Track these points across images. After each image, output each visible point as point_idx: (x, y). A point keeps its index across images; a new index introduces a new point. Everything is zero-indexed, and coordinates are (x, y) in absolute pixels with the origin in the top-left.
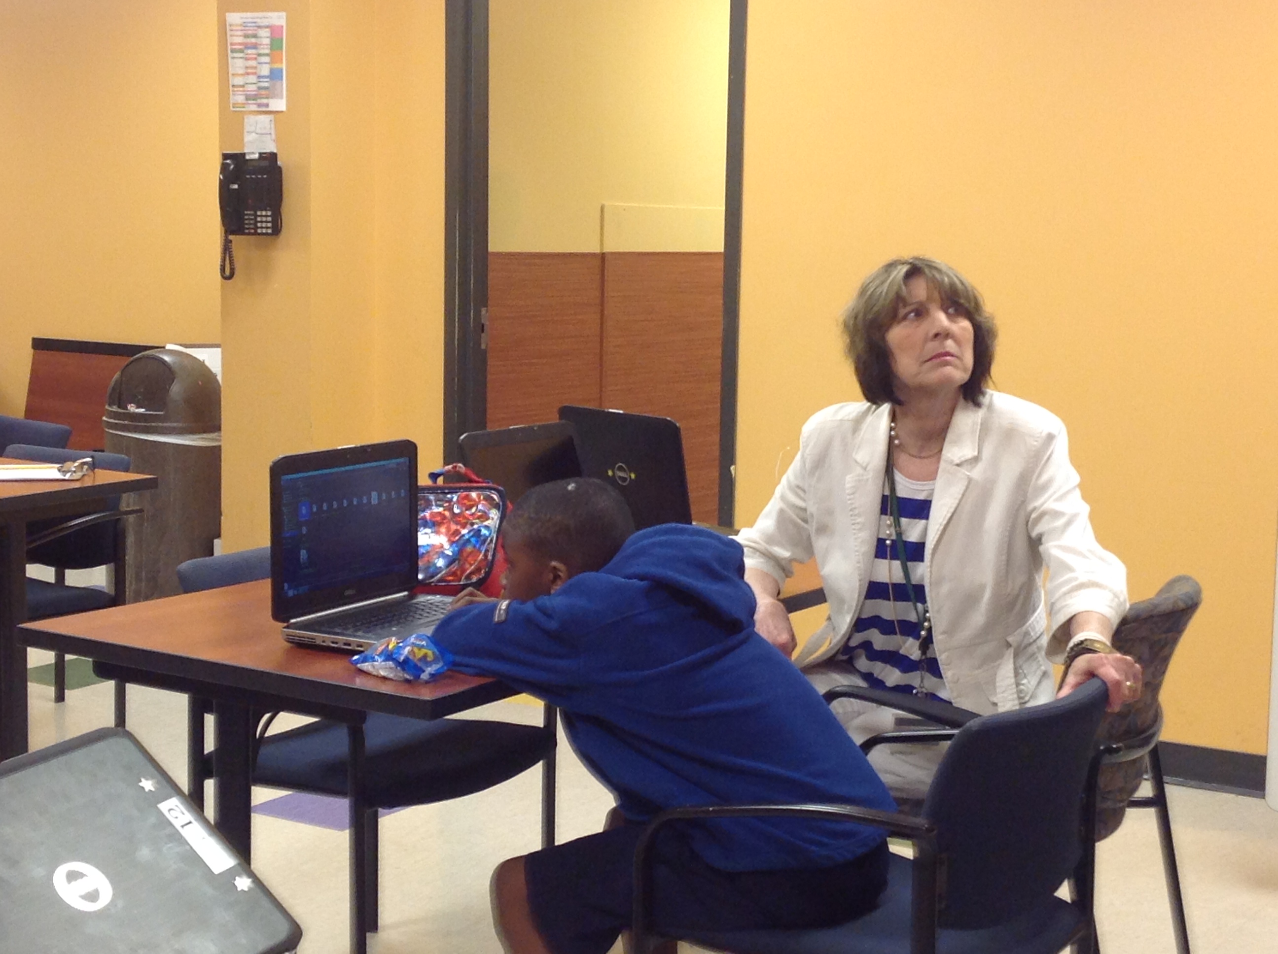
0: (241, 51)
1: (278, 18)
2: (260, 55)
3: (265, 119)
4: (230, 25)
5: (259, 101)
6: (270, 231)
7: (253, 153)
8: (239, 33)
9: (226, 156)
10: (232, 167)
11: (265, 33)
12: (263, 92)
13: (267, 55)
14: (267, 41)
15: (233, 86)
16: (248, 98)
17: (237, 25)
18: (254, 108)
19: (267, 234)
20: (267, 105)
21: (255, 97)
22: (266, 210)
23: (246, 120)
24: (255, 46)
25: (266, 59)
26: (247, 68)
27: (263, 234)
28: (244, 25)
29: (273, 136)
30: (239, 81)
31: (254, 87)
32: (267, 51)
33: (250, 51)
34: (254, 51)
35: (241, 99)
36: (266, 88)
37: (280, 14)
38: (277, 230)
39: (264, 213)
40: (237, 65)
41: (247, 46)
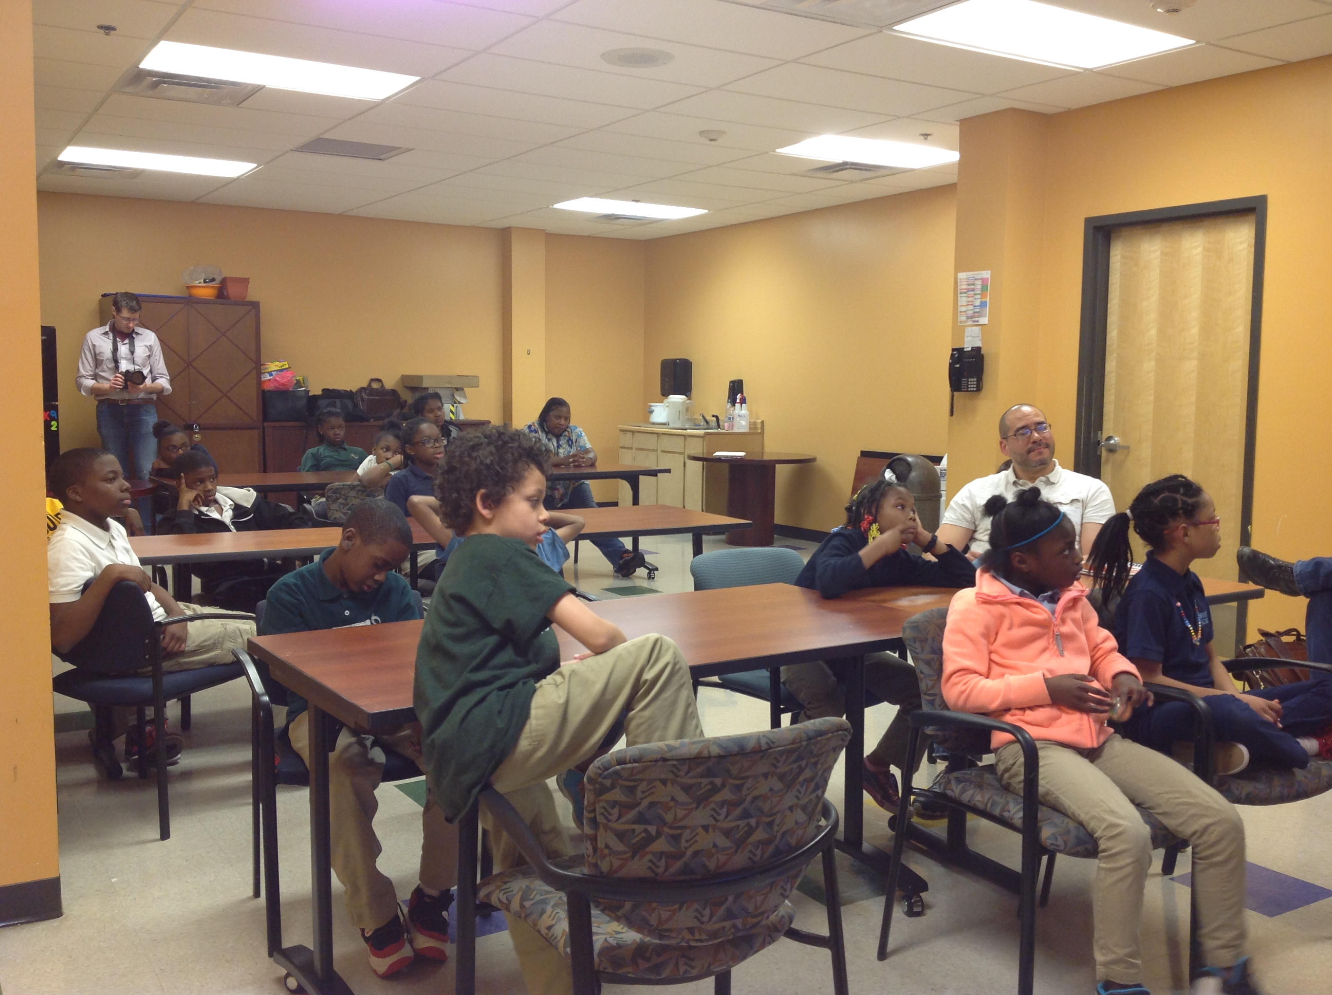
0: (966, 293)
1: (986, 274)
2: (975, 294)
3: (976, 329)
4: (960, 279)
5: (974, 319)
6: (975, 389)
7: (968, 347)
8: (965, 283)
9: (954, 350)
10: (956, 356)
11: (979, 283)
12: (977, 314)
13: (979, 294)
14: (980, 287)
15: (960, 312)
16: (968, 318)
17: (963, 279)
18: (970, 323)
19: (973, 391)
20: (978, 321)
21: (972, 317)
22: (973, 378)
23: (966, 330)
24: (973, 290)
25: (979, 296)
26: (968, 302)
27: (971, 391)
28: (968, 279)
29: (980, 338)
30: (963, 309)
31: (971, 312)
32: (979, 292)
33: (970, 293)
34: (973, 293)
35: (964, 318)
36: (978, 312)
37: (987, 271)
38: (979, 389)
39: (972, 380)
40: (963, 300)
41: (969, 290)
